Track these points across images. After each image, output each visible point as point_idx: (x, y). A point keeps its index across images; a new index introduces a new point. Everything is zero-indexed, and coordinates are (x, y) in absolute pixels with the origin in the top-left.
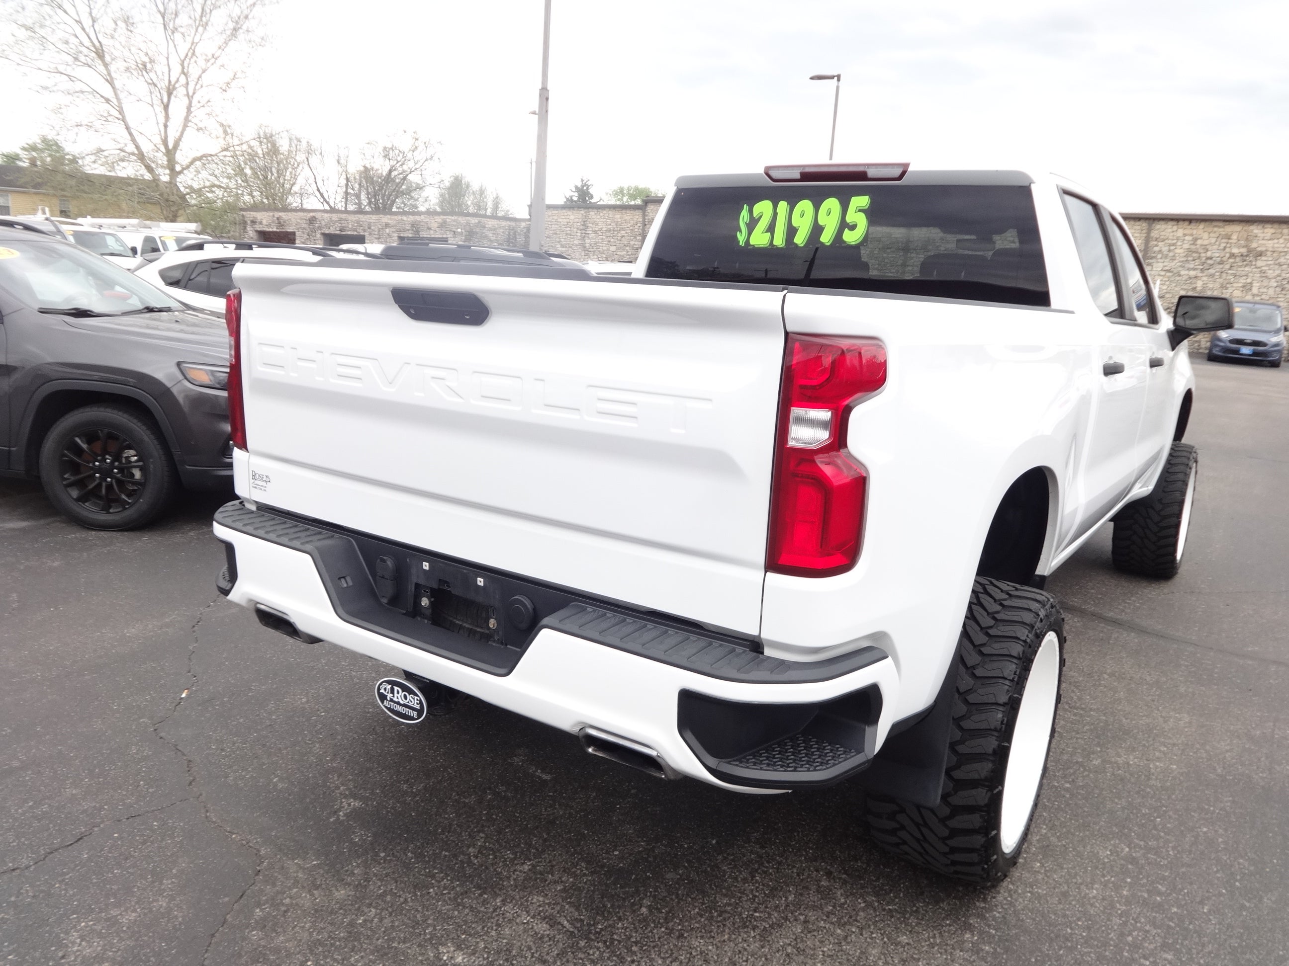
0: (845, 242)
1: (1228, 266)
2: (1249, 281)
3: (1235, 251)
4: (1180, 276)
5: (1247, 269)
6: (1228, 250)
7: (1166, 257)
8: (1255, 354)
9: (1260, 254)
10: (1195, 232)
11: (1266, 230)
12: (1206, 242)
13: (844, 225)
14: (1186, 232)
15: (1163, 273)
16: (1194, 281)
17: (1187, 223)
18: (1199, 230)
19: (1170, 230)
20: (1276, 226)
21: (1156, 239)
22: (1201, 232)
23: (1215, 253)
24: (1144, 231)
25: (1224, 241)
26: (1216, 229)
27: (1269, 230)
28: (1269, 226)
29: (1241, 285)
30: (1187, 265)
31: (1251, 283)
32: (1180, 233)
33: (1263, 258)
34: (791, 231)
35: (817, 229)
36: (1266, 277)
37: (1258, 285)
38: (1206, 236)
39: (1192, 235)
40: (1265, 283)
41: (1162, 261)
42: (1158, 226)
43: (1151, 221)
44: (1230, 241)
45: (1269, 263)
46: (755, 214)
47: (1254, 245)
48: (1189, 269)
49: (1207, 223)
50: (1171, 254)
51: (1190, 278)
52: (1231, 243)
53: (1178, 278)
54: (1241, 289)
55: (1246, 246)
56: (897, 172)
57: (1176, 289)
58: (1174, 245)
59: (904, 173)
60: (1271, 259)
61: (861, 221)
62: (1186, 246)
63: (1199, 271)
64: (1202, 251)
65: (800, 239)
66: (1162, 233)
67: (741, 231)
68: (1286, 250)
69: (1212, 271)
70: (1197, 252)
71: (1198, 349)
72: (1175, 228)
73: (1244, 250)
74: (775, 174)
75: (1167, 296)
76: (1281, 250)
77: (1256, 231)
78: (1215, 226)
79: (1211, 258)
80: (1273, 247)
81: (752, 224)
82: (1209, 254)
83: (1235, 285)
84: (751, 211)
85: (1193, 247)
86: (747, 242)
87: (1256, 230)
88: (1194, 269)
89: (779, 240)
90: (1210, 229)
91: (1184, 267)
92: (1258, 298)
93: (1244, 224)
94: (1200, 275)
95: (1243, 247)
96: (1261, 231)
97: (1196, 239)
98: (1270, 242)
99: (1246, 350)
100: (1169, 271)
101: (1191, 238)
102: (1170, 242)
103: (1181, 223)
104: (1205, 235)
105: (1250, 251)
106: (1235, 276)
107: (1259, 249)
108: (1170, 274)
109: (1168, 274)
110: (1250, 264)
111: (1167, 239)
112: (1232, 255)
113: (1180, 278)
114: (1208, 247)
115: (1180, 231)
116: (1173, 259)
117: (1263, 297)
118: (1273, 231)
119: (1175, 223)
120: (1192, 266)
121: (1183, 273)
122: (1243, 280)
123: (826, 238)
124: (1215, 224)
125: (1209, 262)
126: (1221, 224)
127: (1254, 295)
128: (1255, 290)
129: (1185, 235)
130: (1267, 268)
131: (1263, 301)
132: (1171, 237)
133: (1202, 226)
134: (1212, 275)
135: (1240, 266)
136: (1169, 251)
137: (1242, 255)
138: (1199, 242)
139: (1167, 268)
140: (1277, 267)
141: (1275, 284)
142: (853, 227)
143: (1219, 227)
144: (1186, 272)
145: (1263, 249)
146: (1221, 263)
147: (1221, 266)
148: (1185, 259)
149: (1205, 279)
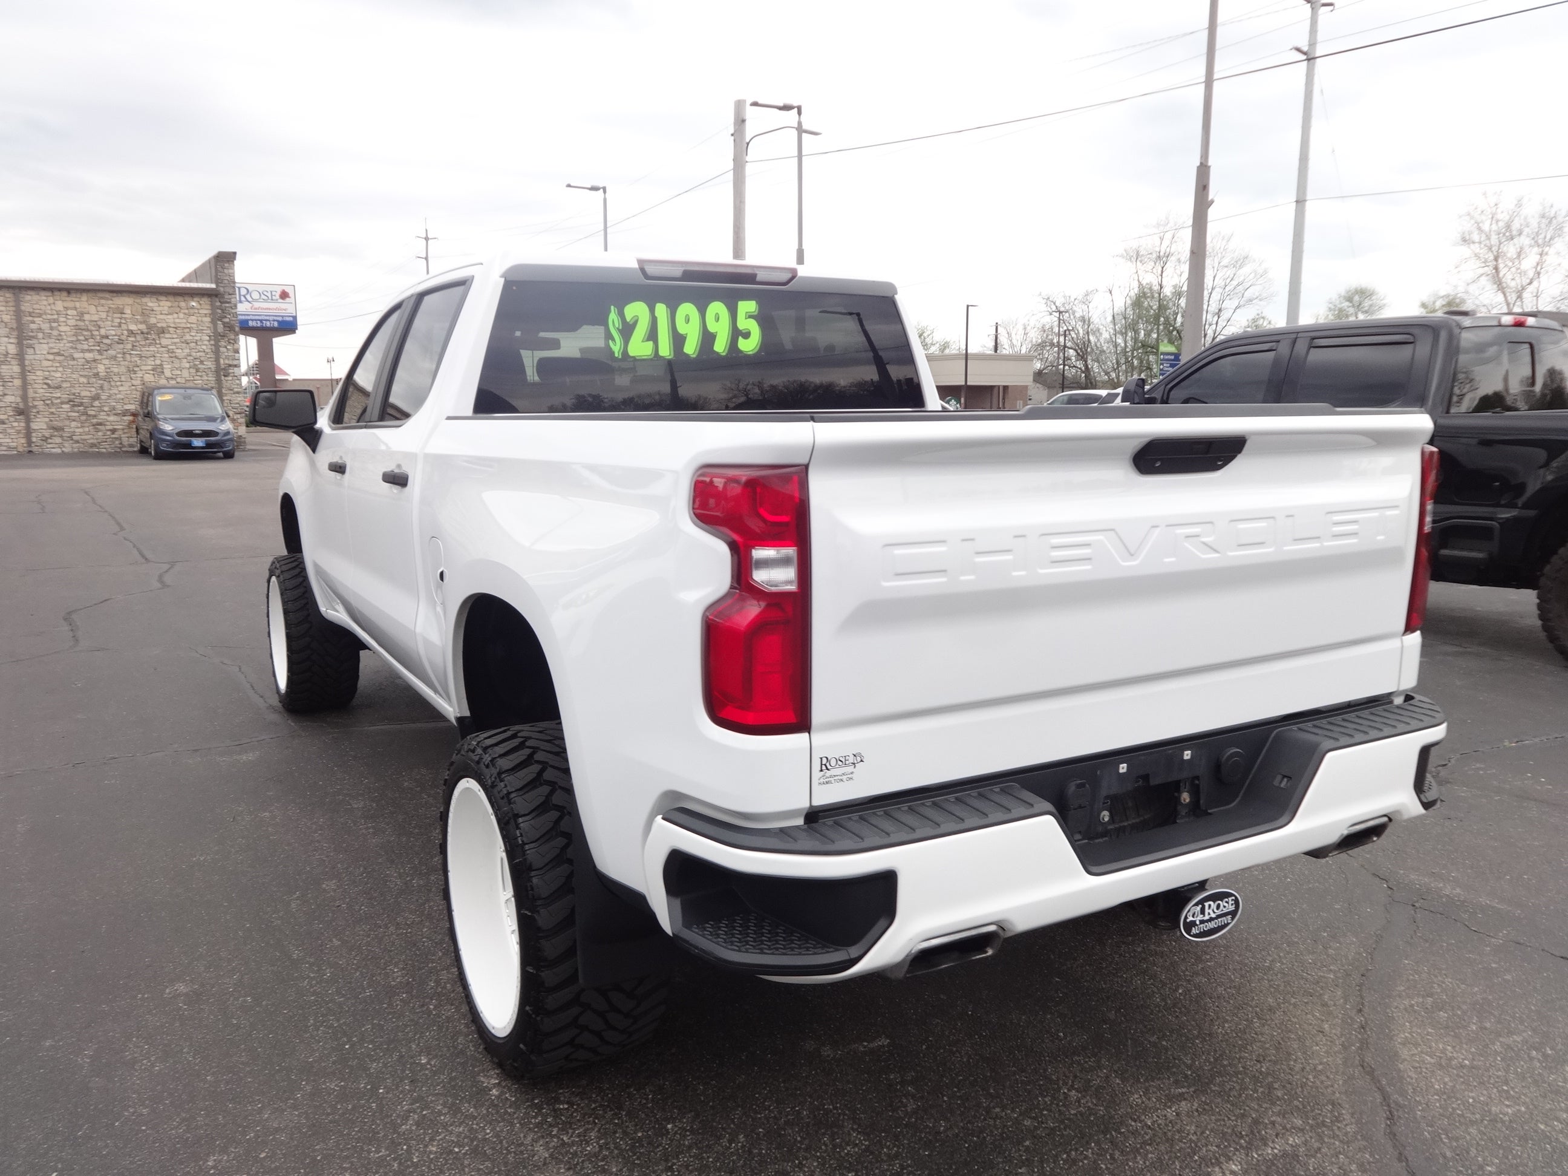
0: (741, 352)
1: (129, 346)
2: (158, 362)
3: (133, 327)
4: (74, 359)
5: (152, 349)
6: (124, 327)
7: (50, 336)
8: (209, 445)
9: (163, 331)
10: (78, 305)
11: (162, 303)
12: (95, 318)
13: (736, 333)
14: (70, 304)
15: (51, 357)
16: (94, 365)
17: (65, 294)
18: (83, 302)
19: (45, 303)
20: (171, 298)
21: (30, 314)
22: (85, 304)
23: (109, 329)
24: (11, 304)
25: (116, 315)
26: (103, 302)
27: (165, 304)
28: (163, 298)
29: (150, 368)
30: (79, 346)
31: (161, 365)
32: (59, 305)
33: (167, 336)
34: (678, 340)
35: (708, 339)
36: (176, 357)
37: (169, 366)
38: (92, 309)
39: (75, 308)
40: (177, 365)
41: (45, 341)
42: (28, 298)
43: (17, 291)
44: (124, 316)
45: (175, 340)
46: (628, 318)
47: (153, 321)
48: (83, 351)
49: (90, 295)
50: (55, 333)
51: (88, 362)
52: (125, 318)
53: (71, 363)
54: (152, 372)
55: (144, 322)
56: (785, 277)
57: (74, 376)
58: (55, 321)
59: (793, 278)
60: (175, 336)
61: (754, 327)
62: (72, 322)
63: (96, 353)
64: (93, 328)
65: (691, 348)
66: (35, 306)
67: (613, 340)
68: (189, 326)
69: (112, 352)
70: (88, 330)
71: (120, 448)
72: (51, 300)
73: (143, 327)
74: (650, 270)
75: (64, 385)
76: (183, 325)
77: (150, 304)
78: (102, 298)
79: (107, 337)
80: (174, 323)
81: (627, 330)
82: (103, 332)
83: (143, 368)
84: (621, 314)
85: (80, 323)
86: (625, 353)
87: (150, 302)
88: (90, 351)
89: (665, 350)
90: (96, 302)
91: (76, 348)
92: (173, 382)
93: (134, 296)
94: (99, 357)
95: (141, 323)
96: (157, 304)
97: (82, 314)
98: (169, 317)
99: (198, 442)
100: (58, 354)
101: (75, 313)
102: (49, 317)
103: (57, 293)
104: (94, 310)
105: (150, 327)
106: (141, 357)
107: (159, 325)
108: (62, 358)
109: (58, 358)
110: (154, 343)
111: (46, 314)
112: (131, 333)
113: (75, 362)
114: (98, 323)
115: (60, 303)
116: (59, 338)
117: (179, 380)
118: (169, 304)
119: (49, 294)
120: (86, 347)
121: (76, 355)
122: (150, 362)
123: (720, 346)
124: (100, 295)
125: (106, 341)
126: (107, 295)
127: (167, 379)
128: (168, 373)
129: (66, 308)
130: (174, 347)
131: (177, 385)
132: (49, 312)
133: (84, 297)
134: (114, 358)
135: (144, 346)
136: (52, 328)
137: (142, 333)
138: (87, 317)
139: (55, 351)
140: (184, 345)
141: (187, 365)
142: (747, 335)
143: (107, 299)
144: (81, 355)
145: (164, 325)
146: (121, 342)
147: (121, 346)
148: (74, 339)
149: (106, 362)
